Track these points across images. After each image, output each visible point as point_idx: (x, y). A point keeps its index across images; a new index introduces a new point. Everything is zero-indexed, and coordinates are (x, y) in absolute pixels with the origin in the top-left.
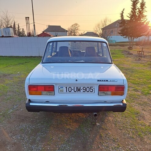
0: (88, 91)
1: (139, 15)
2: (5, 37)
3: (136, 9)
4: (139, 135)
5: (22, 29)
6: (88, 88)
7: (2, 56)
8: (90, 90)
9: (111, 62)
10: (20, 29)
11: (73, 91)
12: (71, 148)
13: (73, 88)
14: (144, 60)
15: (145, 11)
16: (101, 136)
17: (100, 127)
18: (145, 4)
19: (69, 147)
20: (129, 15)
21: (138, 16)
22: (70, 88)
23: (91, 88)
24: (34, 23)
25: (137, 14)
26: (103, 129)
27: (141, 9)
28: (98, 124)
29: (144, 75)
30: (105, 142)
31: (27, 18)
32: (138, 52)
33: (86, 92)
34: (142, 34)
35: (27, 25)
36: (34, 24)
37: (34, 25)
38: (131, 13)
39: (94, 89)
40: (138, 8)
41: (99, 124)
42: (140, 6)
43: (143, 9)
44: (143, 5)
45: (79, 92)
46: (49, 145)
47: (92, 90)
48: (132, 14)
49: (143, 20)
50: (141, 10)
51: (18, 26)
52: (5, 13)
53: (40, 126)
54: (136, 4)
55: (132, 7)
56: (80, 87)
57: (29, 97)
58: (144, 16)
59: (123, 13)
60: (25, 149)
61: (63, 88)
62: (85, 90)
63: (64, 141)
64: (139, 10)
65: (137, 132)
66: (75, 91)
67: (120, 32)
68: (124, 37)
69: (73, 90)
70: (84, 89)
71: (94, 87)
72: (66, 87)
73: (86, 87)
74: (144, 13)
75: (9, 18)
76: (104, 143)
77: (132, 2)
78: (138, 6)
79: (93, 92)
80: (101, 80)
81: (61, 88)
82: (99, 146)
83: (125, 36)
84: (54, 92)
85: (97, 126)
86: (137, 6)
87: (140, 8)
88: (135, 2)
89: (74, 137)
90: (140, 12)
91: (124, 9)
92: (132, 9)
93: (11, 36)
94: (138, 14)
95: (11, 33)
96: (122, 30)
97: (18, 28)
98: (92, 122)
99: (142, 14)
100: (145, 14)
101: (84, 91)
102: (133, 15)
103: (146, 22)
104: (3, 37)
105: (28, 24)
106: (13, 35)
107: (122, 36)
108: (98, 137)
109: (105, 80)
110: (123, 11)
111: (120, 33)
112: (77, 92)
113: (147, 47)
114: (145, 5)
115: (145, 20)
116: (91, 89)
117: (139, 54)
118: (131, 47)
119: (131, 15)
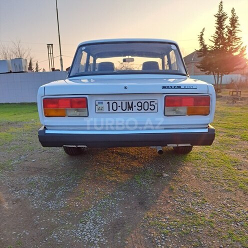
0: (146, 108)
1: (229, 37)
2: (14, 72)
3: (223, 29)
4: (241, 188)
5: (43, 69)
6: (146, 104)
7: (9, 104)
8: (150, 107)
9: (185, 73)
10: (39, 69)
11: (119, 109)
12: (117, 205)
13: (119, 104)
14: (242, 103)
15: (239, 30)
16: (171, 190)
17: (170, 179)
18: (238, 20)
19: (113, 203)
20: (212, 39)
21: (228, 39)
22: (115, 104)
23: (152, 103)
24: (61, 55)
25: (224, 36)
26: (174, 180)
27: (232, 27)
28: (165, 175)
29: (244, 119)
30: (180, 196)
31: (50, 46)
32: (231, 93)
33: (143, 110)
34: (235, 68)
35: (50, 60)
36: (61, 57)
37: (61, 60)
38: (216, 34)
39: (156, 106)
40: (226, 27)
41: (167, 175)
42: (230, 22)
43: (235, 27)
44: (234, 21)
45: (131, 111)
46: (78, 201)
47: (152, 108)
48: (217, 36)
49: (235, 44)
50: (232, 29)
51: (37, 65)
52: (17, 44)
53: (64, 178)
54: (224, 20)
55: (217, 25)
56: (132, 102)
57: (45, 121)
58: (237, 38)
59: (202, 34)
60: (35, 206)
61: (102, 103)
62: (141, 106)
63: (106, 196)
64: (229, 29)
65: (236, 183)
66: (124, 108)
67: (199, 65)
68: (206, 74)
69: (119, 106)
70: (140, 104)
71: (156, 102)
72: (108, 103)
73: (143, 102)
74: (236, 34)
75: (22, 52)
76: (177, 197)
77: (217, 18)
78: (227, 23)
79: (156, 110)
80: (168, 87)
81: (99, 103)
82: (169, 201)
83: (208, 71)
84: (86, 109)
85: (164, 178)
86: (225, 24)
87: (230, 25)
88: (221, 17)
89: (123, 191)
90: (230, 32)
91: (204, 29)
92: (217, 28)
93: (24, 71)
94: (226, 35)
95: (23, 66)
96: (203, 62)
97: (37, 68)
98: (155, 173)
99: (234, 35)
100: (238, 35)
101: (140, 108)
102: (219, 38)
103: (241, 48)
104: (11, 72)
105: (51, 54)
106: (27, 70)
107: (202, 71)
108: (166, 190)
109: (175, 87)
110: (202, 32)
111: (199, 67)
112: (127, 111)
113: (245, 90)
114: (238, 22)
115: (239, 44)
116: (151, 105)
117: (232, 95)
118: (219, 89)
119: (216, 38)
